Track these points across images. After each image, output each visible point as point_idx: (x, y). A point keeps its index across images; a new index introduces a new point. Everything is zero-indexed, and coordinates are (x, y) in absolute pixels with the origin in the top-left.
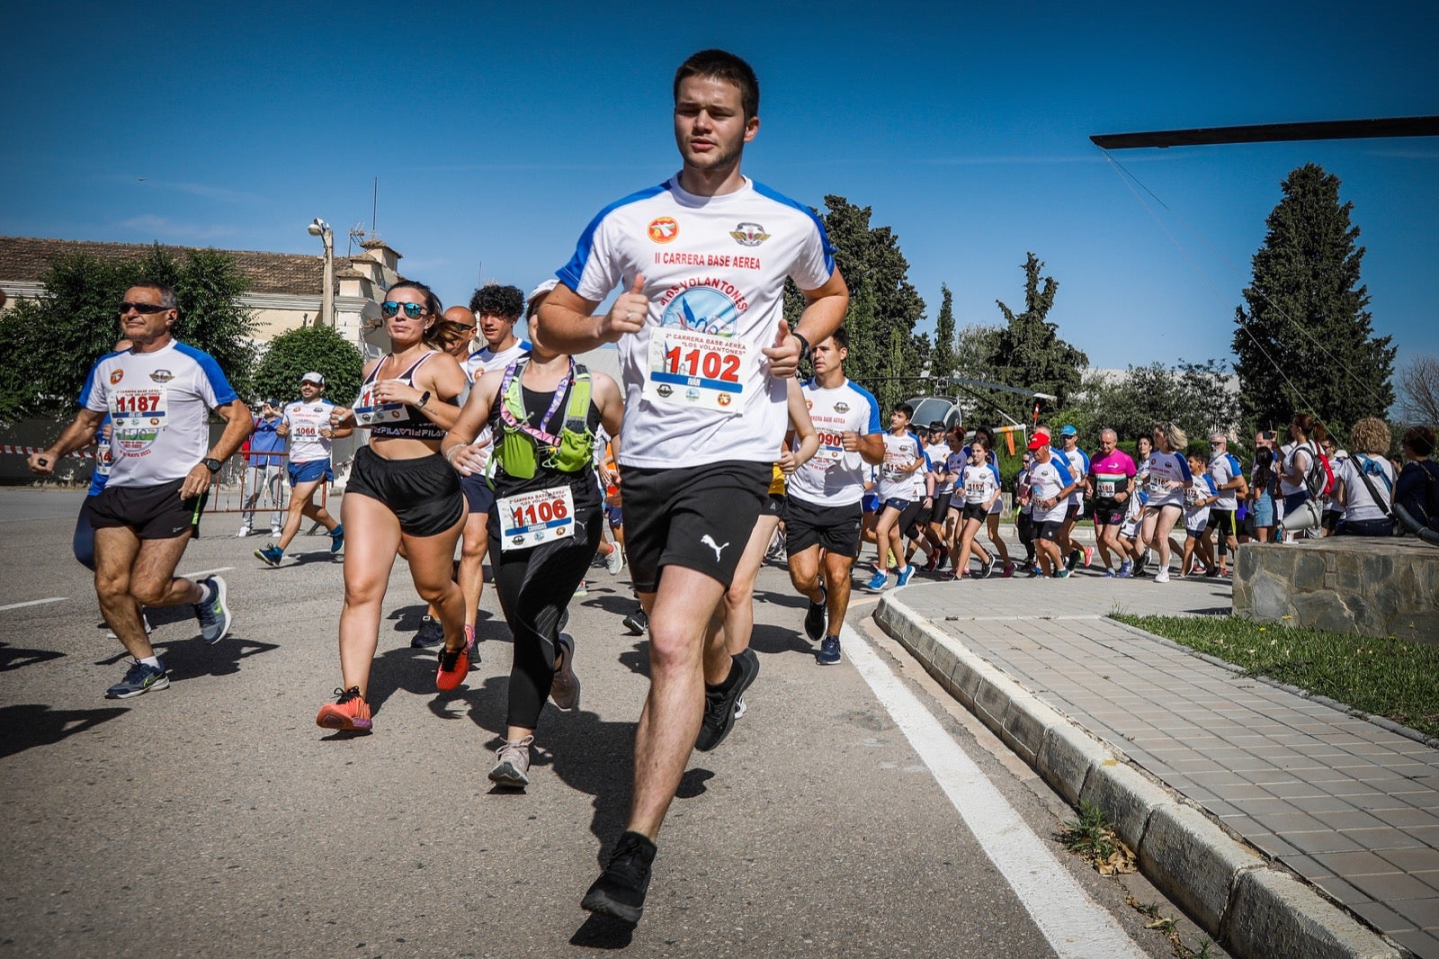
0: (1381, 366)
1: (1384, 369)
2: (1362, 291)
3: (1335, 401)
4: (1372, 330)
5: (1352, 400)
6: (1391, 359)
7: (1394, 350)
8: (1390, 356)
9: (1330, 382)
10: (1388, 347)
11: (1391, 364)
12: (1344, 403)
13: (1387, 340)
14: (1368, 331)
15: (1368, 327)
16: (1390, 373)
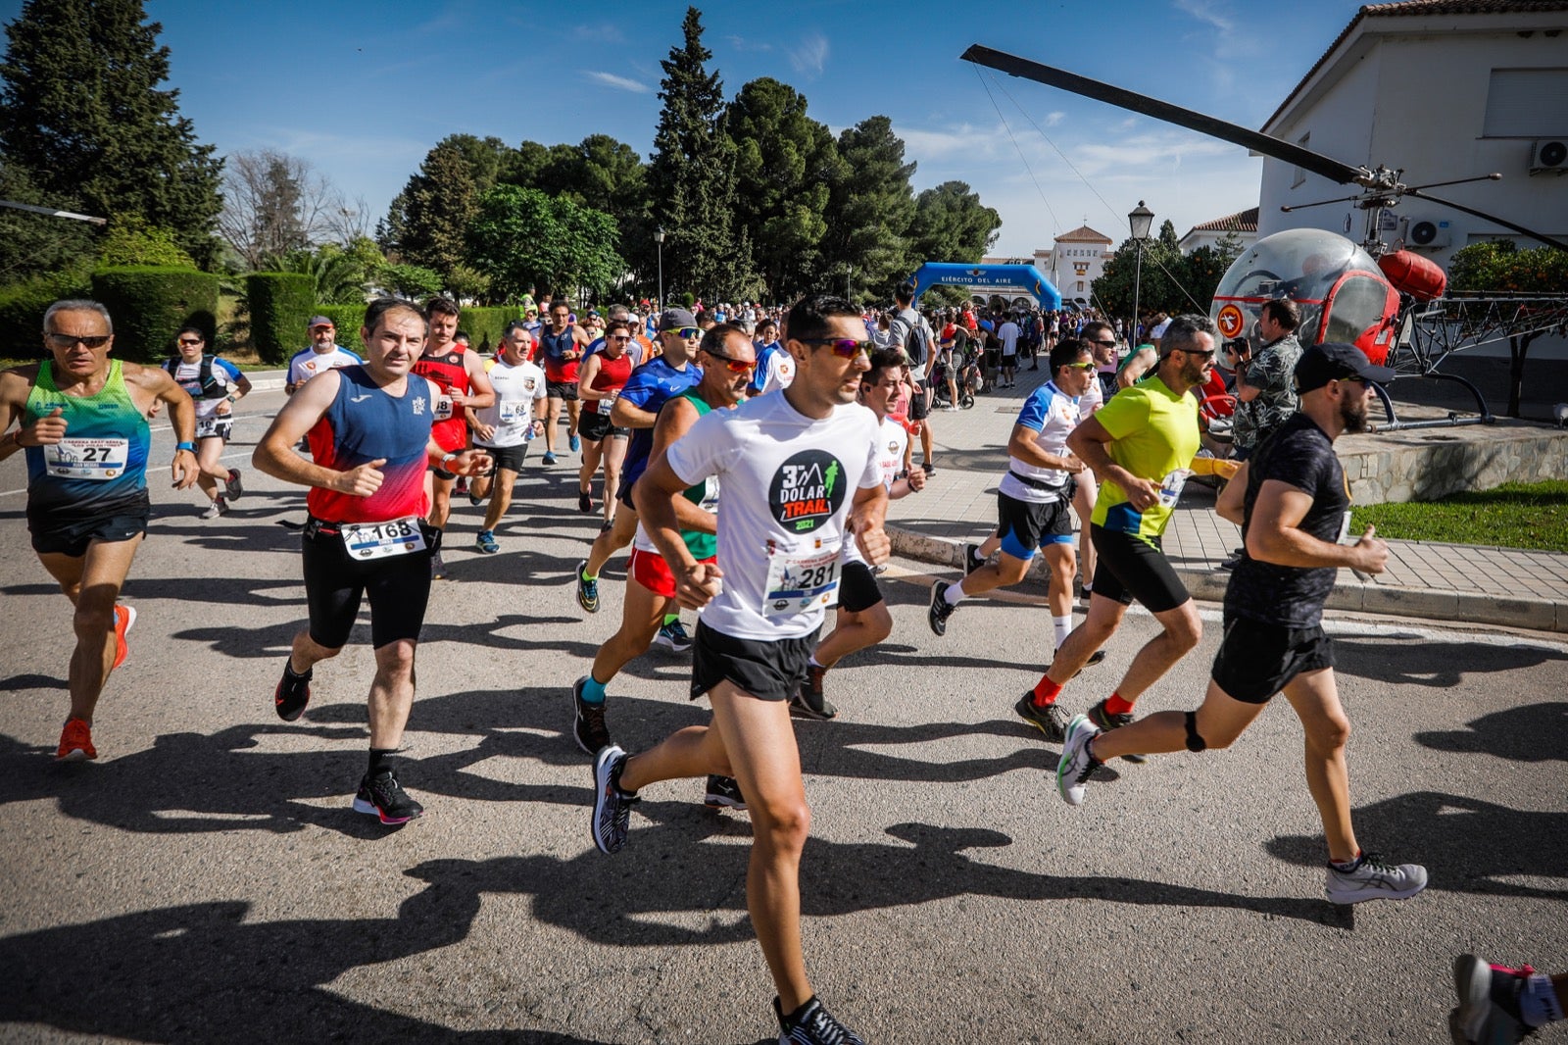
0: (208, 174)
1: (211, 177)
2: (174, 93)
3: (164, 206)
4: (195, 137)
5: (184, 207)
6: (219, 168)
7: (223, 160)
8: (218, 166)
9: (156, 186)
10: (212, 156)
11: (221, 174)
12: (175, 209)
13: (212, 149)
14: (191, 138)
15: (189, 133)
16: (220, 182)
